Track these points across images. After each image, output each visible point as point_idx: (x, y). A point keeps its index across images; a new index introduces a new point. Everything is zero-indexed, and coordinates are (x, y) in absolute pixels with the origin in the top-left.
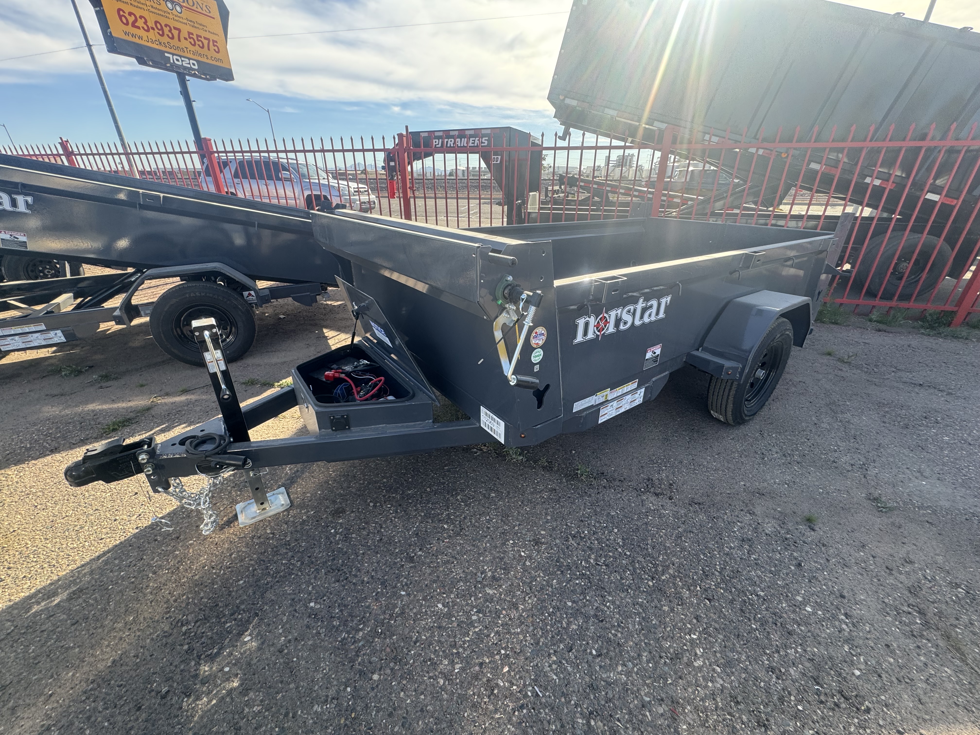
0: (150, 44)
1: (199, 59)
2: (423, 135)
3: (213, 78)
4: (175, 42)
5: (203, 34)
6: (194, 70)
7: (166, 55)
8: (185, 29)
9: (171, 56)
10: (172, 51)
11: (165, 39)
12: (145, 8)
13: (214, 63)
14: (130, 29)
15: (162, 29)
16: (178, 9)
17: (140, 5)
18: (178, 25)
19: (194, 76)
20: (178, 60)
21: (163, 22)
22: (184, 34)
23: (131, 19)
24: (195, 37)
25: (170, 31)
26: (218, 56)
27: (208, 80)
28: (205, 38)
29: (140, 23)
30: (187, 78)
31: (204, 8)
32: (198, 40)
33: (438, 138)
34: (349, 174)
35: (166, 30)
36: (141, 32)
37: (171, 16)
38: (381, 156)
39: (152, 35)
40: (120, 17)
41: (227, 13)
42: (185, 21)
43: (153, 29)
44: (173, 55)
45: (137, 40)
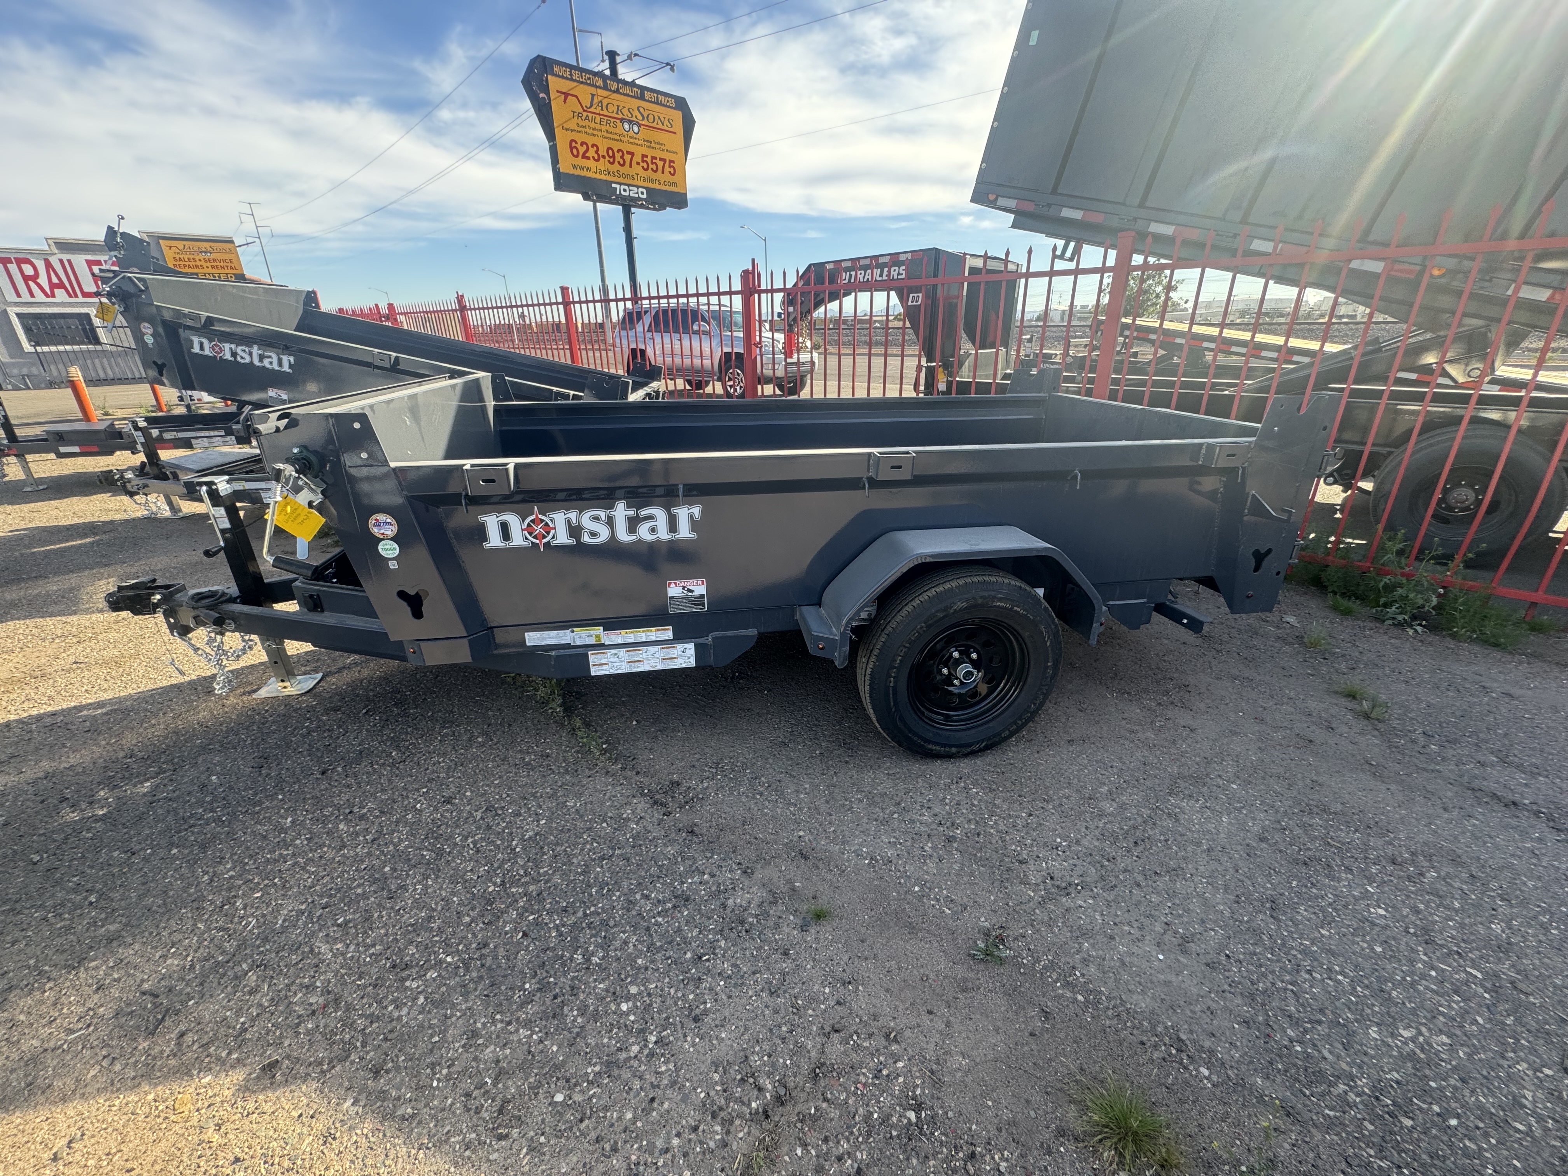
0: (597, 176)
1: (650, 185)
2: (828, 266)
3: (662, 207)
4: (626, 170)
5: (659, 154)
6: (642, 199)
7: (614, 185)
8: (639, 152)
9: (617, 186)
10: (621, 180)
11: (616, 166)
12: (599, 133)
13: (667, 188)
14: (580, 161)
15: (614, 156)
16: (636, 128)
17: (595, 132)
18: (631, 148)
19: (642, 206)
20: (625, 190)
21: (616, 146)
22: (638, 158)
23: (582, 149)
24: (649, 160)
25: (622, 157)
26: (672, 179)
27: (654, 209)
28: (661, 159)
29: (591, 153)
30: (633, 210)
31: (666, 123)
32: (652, 163)
33: (847, 270)
34: (876, 321)
35: (618, 156)
36: (591, 164)
37: (626, 139)
38: (779, 297)
39: (603, 165)
40: (571, 148)
41: (693, 122)
42: (641, 142)
43: (604, 157)
44: (621, 184)
45: (585, 173)
